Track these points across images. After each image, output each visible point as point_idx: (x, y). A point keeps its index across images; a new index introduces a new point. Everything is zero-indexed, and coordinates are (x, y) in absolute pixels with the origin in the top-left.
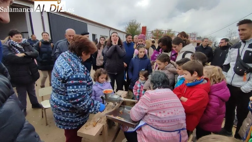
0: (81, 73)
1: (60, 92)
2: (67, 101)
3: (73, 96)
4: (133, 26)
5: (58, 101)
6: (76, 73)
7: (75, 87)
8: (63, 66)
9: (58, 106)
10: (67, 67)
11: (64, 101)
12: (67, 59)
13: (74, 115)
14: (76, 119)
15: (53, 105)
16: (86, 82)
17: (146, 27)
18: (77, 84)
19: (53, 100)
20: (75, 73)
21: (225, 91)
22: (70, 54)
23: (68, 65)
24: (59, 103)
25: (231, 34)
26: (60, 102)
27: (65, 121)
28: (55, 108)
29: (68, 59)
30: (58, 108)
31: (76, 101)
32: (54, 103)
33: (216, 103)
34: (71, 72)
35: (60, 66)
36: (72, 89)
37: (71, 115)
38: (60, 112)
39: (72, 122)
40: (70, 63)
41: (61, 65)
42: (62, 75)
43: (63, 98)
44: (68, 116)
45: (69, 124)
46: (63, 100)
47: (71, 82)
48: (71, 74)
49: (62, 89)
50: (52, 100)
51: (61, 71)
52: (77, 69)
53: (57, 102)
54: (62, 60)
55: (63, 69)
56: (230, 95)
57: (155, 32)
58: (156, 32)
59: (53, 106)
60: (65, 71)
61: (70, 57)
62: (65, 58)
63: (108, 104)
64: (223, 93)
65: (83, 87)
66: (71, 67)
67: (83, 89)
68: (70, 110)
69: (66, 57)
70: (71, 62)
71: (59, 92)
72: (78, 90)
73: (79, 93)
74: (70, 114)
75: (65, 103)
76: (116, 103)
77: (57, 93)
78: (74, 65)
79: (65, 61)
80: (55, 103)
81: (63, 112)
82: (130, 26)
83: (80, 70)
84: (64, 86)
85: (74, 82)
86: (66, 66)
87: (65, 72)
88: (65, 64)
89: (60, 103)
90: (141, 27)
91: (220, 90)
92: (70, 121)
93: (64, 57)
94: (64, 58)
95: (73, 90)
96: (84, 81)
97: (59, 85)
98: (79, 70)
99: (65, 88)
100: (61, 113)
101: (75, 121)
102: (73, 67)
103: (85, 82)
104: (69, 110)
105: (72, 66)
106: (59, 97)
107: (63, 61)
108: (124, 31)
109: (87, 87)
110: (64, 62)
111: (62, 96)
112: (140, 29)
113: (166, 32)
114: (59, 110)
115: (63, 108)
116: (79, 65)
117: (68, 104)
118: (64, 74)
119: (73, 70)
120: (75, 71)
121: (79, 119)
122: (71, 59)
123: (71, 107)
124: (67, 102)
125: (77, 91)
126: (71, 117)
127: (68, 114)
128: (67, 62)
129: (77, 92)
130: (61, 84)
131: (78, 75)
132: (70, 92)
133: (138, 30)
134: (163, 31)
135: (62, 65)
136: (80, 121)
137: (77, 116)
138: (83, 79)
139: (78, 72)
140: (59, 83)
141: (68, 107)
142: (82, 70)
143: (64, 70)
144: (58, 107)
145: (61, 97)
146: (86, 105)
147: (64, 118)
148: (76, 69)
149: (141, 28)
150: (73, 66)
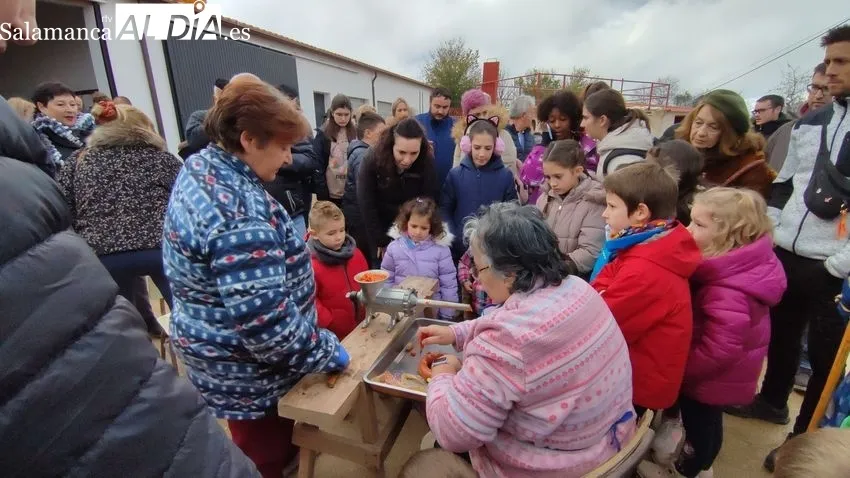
0: (254, 225)
1: (191, 293)
2: (219, 322)
3: (244, 308)
4: (454, 61)
5: (192, 325)
6: (236, 227)
7: (243, 275)
8: (189, 203)
9: (193, 340)
10: (204, 205)
11: (211, 324)
12: (201, 178)
13: (249, 369)
14: (259, 382)
15: (177, 338)
16: (283, 253)
17: (496, 65)
18: (248, 266)
19: (176, 320)
20: (232, 226)
21: (771, 270)
22: (212, 157)
23: (206, 196)
24: (193, 332)
25: (796, 82)
26: (198, 327)
27: (221, 393)
28: (184, 348)
29: (204, 176)
30: (190, 348)
31: (255, 323)
32: (180, 332)
33: (737, 314)
34: (217, 224)
35: (180, 205)
36: (232, 283)
37: (240, 371)
38: (199, 363)
39: (245, 394)
40: (212, 190)
41: (182, 201)
42: (188, 233)
43: (203, 314)
44: (231, 376)
45: (236, 401)
46: (206, 321)
47: (224, 260)
48: (220, 231)
49: (195, 283)
50: (173, 322)
51: (185, 220)
52: (240, 212)
53: (189, 327)
54: (186, 182)
55: (191, 212)
56: (784, 283)
57: (530, 81)
58: (533, 82)
59: (177, 341)
60: (197, 220)
61: (212, 167)
62: (195, 175)
63: (373, 317)
64: (763, 277)
65: (271, 271)
66: (217, 206)
67: (271, 279)
68: (235, 356)
69: (198, 168)
70: (216, 186)
71: (187, 292)
72: (257, 286)
73: (263, 294)
74: (235, 369)
75: (212, 330)
76: (401, 314)
77: (184, 299)
78: (226, 197)
79: (195, 183)
80: (183, 330)
81: (212, 362)
82: (444, 61)
83: (252, 214)
84: (199, 271)
85: (236, 258)
86: (200, 200)
87: (199, 224)
88: (197, 196)
89: (197, 330)
90: (481, 62)
91: (752, 268)
92: (238, 389)
93: (192, 169)
94: (191, 174)
95: (239, 286)
96: (274, 250)
97: (182, 270)
98: (245, 214)
99: (204, 278)
100: (205, 365)
101: (256, 389)
102: (224, 204)
103: (278, 253)
104: (230, 354)
105: (218, 200)
106: (191, 312)
107: (188, 186)
108: (424, 80)
109: (288, 270)
110: (191, 189)
111: (202, 307)
112: (476, 72)
113: (568, 80)
114: (196, 354)
115: (209, 347)
116: (247, 194)
117: (225, 333)
118: (196, 232)
119: (225, 215)
120: (233, 218)
121: (268, 384)
122: (218, 176)
123: (234, 342)
124: (219, 325)
125: (253, 287)
126: (240, 375)
127: (227, 368)
128: (203, 188)
129: (253, 291)
130: (187, 266)
131: (244, 232)
132: (230, 295)
133: (469, 74)
134: (556, 78)
135: (186, 198)
136: (271, 389)
137: (261, 371)
138: (269, 244)
139: (243, 221)
140: (182, 262)
141: (225, 344)
142: (258, 212)
143: (195, 215)
144: (193, 346)
145: (197, 312)
146: (294, 337)
147: (216, 381)
148: (235, 210)
149: (481, 67)
150: (223, 200)
